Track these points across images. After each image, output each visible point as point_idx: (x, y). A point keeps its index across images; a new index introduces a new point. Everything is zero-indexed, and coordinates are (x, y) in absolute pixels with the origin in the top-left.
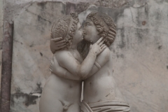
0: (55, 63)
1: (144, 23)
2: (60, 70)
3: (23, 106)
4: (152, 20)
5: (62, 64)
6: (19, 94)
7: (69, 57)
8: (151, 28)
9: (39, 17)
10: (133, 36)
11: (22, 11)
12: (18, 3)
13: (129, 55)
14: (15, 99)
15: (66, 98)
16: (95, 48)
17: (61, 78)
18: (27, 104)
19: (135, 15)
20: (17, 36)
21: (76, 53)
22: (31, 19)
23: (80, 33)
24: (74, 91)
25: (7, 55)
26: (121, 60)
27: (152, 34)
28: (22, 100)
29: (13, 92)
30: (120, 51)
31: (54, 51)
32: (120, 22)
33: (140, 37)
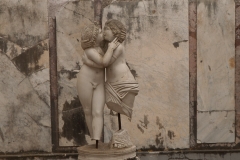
0: (85, 57)
1: (154, 12)
2: (89, 62)
3: (67, 80)
4: (160, 9)
5: (90, 58)
6: (63, 71)
7: (95, 53)
8: (160, 15)
9: (74, 12)
10: (146, 22)
11: (61, 9)
12: (58, 3)
13: (144, 36)
14: (61, 75)
15: (95, 80)
16: (112, 45)
17: (90, 67)
18: (70, 78)
19: (147, 6)
20: (59, 28)
21: (100, 49)
22: (68, 14)
23: (101, 35)
24: (100, 75)
25: (52, 42)
26: (138, 41)
27: (161, 19)
28: (66, 75)
29: (59, 70)
30: (137, 34)
31: (85, 49)
32: (136, 12)
33: (152, 22)
